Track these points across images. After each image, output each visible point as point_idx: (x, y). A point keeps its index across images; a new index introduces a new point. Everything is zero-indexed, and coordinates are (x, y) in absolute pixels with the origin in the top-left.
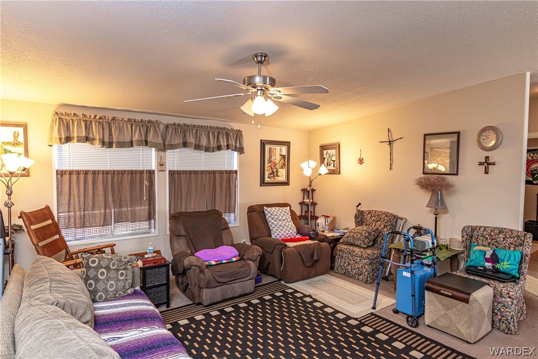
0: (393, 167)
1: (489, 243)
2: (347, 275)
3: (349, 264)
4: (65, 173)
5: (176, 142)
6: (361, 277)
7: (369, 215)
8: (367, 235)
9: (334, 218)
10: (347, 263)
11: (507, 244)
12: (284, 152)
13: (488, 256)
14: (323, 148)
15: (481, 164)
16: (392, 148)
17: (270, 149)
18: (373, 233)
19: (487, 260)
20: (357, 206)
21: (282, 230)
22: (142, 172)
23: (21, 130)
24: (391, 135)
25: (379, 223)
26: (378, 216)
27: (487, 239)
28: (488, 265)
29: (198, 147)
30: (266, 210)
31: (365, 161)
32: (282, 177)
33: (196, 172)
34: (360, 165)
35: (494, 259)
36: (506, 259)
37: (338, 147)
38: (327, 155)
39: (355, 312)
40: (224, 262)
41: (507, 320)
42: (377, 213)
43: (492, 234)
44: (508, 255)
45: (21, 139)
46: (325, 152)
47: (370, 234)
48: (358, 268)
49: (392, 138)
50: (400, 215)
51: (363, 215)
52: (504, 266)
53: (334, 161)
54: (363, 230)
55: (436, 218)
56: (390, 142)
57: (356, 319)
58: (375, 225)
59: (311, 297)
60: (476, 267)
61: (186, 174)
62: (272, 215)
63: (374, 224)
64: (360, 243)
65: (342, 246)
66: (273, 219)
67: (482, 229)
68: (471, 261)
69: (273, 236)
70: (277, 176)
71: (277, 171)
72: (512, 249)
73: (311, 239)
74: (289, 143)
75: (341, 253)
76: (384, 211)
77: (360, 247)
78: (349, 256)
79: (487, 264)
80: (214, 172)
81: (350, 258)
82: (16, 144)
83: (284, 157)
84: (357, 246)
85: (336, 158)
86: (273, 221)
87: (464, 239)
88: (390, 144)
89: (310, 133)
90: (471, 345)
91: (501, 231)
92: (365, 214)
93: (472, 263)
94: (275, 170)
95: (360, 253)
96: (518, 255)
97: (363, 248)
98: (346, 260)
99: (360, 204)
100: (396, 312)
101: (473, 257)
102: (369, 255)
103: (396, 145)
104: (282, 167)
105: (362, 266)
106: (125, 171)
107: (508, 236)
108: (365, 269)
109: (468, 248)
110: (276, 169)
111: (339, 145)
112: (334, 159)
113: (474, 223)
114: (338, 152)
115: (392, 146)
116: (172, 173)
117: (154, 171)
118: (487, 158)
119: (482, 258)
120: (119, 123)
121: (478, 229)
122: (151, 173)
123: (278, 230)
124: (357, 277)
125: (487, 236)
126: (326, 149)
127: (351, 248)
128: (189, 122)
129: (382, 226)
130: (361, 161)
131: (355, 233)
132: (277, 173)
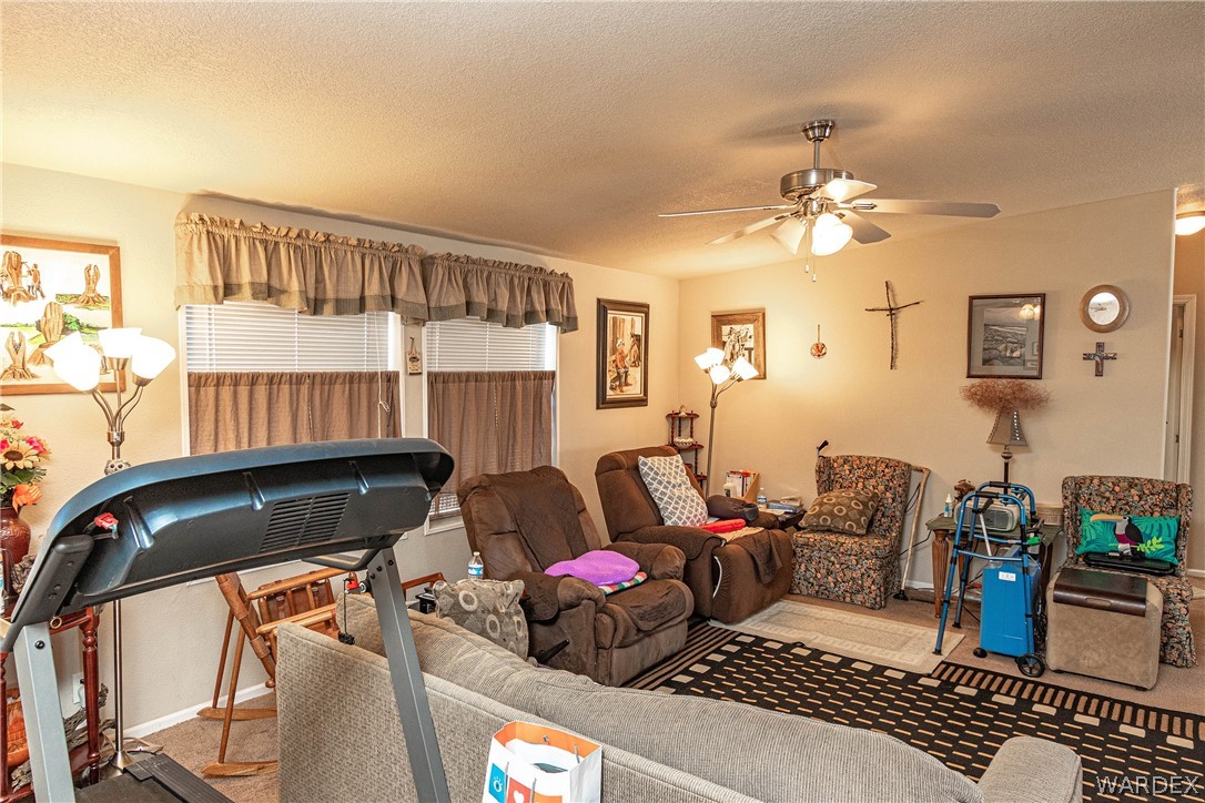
0: (898, 362)
1: (1114, 508)
2: (823, 596)
3: (829, 573)
4: (207, 380)
5: (453, 302)
6: (859, 597)
7: (846, 467)
8: (861, 508)
9: (757, 478)
10: (823, 571)
11: (1147, 507)
12: (639, 330)
13: (1121, 530)
14: (720, 320)
15: (1087, 357)
16: (896, 323)
17: (615, 319)
18: (870, 503)
19: (1121, 539)
20: (820, 449)
21: (684, 507)
22: (372, 377)
23: (102, 262)
24: (894, 296)
25: (873, 482)
26: (869, 467)
27: (1108, 499)
28: (1125, 548)
29: (491, 315)
30: (645, 464)
31: (829, 349)
32: (634, 390)
33: (478, 377)
34: (816, 360)
35: (1133, 535)
36: (1155, 533)
37: (757, 317)
38: (732, 337)
39: (914, 663)
40: (627, 585)
41: (1180, 642)
42: (865, 462)
43: (1117, 489)
44: (1156, 527)
45: (104, 287)
46: (726, 329)
47: (865, 505)
48: (853, 579)
49: (895, 302)
50: (915, 463)
51: (831, 467)
52: (1153, 546)
53: (750, 350)
54: (851, 499)
55: (1006, 465)
56: (891, 310)
57: (929, 676)
58: (864, 486)
59: (802, 646)
60: (1103, 554)
61: (460, 382)
62: (657, 474)
63: (860, 485)
64: (851, 526)
65: (808, 536)
66: (660, 483)
67: (1096, 481)
68: (1089, 543)
69: (669, 523)
70: (627, 384)
71: (626, 372)
72: (1157, 514)
73: (749, 524)
74: (647, 306)
75: (805, 551)
76: (878, 455)
77: (850, 534)
78: (829, 554)
79: (1121, 546)
80: (513, 376)
81: (832, 559)
82: (91, 300)
83: (637, 338)
84: (842, 533)
85: (756, 342)
86: (661, 489)
87: (1068, 503)
88: (892, 315)
89: (684, 285)
90: (1148, 693)
91: (1132, 483)
92: (835, 465)
93: (1091, 548)
94: (622, 370)
95: (856, 547)
96: (1173, 524)
97: (858, 535)
98: (821, 565)
99: (826, 443)
100: (981, 654)
101: (1090, 534)
102: (878, 548)
103: (903, 316)
104: (635, 365)
105: (863, 574)
106: (338, 375)
107: (1147, 492)
108: (870, 580)
109: (1076, 520)
110: (625, 367)
111: (764, 314)
112: (751, 344)
113: (1078, 472)
114: (761, 329)
115: (896, 318)
116: (434, 378)
117: (396, 374)
118: (1100, 346)
119: (1110, 536)
120: (336, 251)
121: (1088, 481)
122: (391, 378)
123: (677, 509)
124: (848, 599)
125: (1107, 494)
126: (729, 323)
127: (833, 537)
128: (476, 252)
129: (881, 488)
130: (819, 350)
131: (835, 505)
132: (626, 377)
